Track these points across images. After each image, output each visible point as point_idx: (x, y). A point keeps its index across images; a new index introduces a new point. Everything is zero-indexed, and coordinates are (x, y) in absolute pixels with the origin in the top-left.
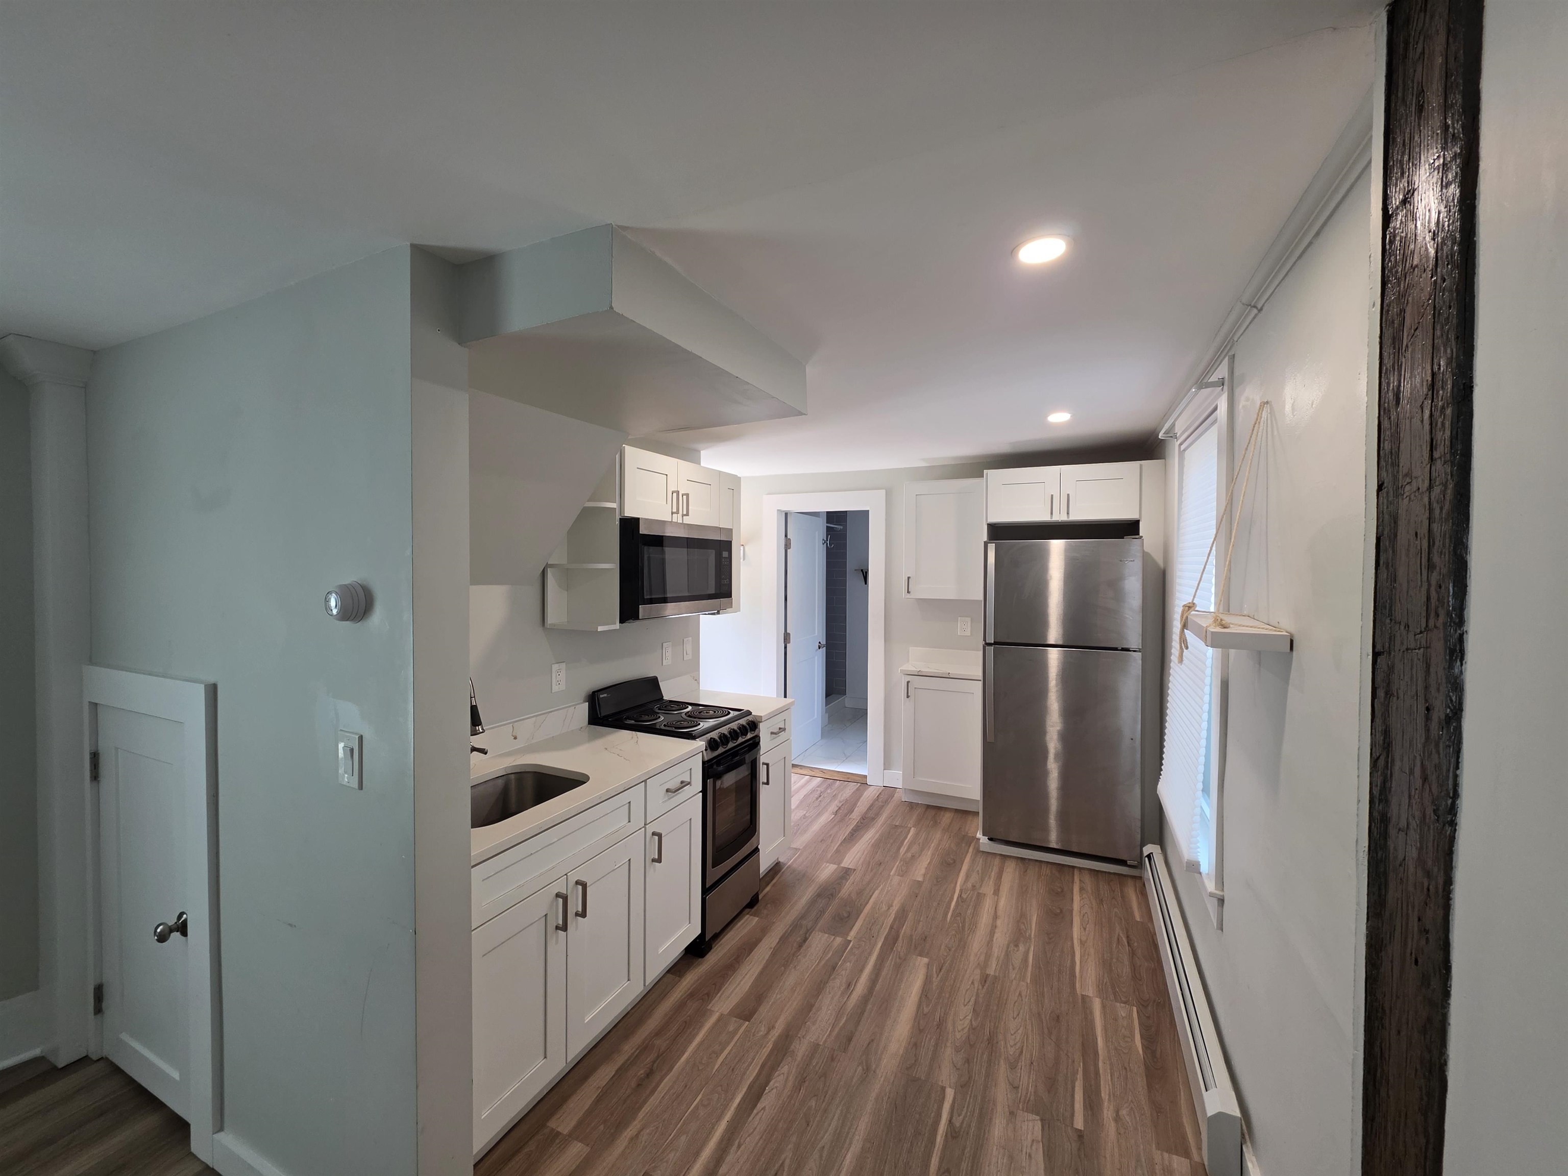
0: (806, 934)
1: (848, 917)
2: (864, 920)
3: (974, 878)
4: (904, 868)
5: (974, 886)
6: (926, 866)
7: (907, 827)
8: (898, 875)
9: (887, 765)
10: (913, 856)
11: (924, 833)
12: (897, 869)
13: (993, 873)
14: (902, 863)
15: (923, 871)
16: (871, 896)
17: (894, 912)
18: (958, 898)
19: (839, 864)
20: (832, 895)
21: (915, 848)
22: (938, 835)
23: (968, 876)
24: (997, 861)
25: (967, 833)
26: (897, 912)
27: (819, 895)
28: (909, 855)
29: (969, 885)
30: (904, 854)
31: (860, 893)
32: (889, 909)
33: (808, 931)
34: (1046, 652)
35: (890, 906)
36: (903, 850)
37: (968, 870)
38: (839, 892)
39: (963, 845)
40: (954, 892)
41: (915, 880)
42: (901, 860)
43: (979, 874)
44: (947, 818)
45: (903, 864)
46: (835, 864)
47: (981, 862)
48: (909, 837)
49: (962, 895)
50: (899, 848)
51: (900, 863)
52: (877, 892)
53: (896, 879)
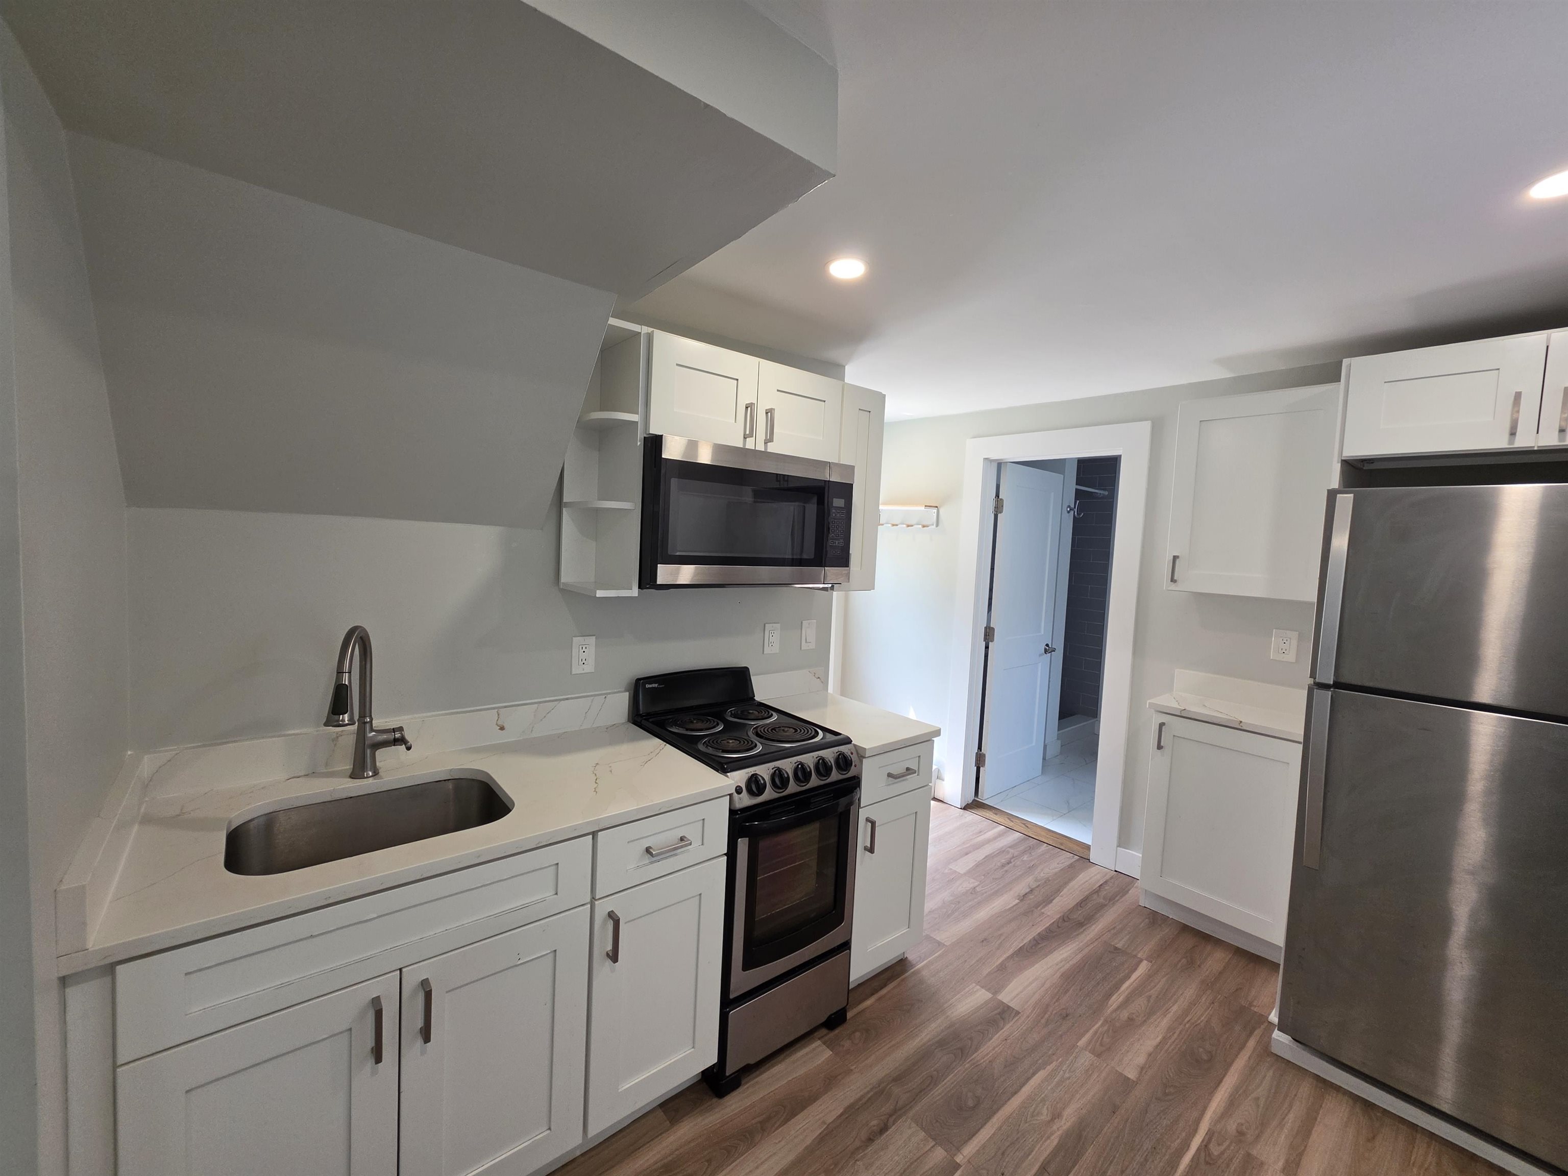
0: (891, 1116)
1: (974, 1108)
2: (1000, 1128)
3: (1246, 1112)
4: (1106, 1040)
5: (1241, 1133)
6: (1151, 1049)
7: (1135, 956)
8: (1093, 1052)
9: (1124, 840)
10: (1130, 1020)
11: (1164, 979)
12: (1093, 1037)
13: (1291, 1116)
14: (1106, 1028)
15: (1141, 1060)
16: (1028, 1079)
17: (1059, 1133)
18: (1198, 1150)
19: (995, 993)
20: (962, 1050)
21: (1140, 1004)
22: (1189, 992)
23: (1232, 1103)
24: (1306, 1089)
25: (1251, 1004)
26: (1067, 1135)
27: (942, 1043)
28: (1124, 1015)
29: (1232, 1126)
30: (1115, 1010)
31: (1011, 1064)
32: (1052, 1120)
33: (895, 1111)
34: (1467, 719)
35: (1056, 1116)
36: (1116, 1000)
37: (1237, 1089)
38: (976, 1050)
39: (1237, 1028)
40: (1195, 1131)
41: (1121, 1074)
42: (1106, 1021)
43: (1258, 1106)
44: (1215, 961)
45: (1108, 1031)
46: (988, 990)
47: (1268, 1078)
48: (1134, 976)
49: (1211, 1146)
50: (1109, 996)
51: (1102, 1025)
52: (1041, 1075)
53: (1086, 1059)
